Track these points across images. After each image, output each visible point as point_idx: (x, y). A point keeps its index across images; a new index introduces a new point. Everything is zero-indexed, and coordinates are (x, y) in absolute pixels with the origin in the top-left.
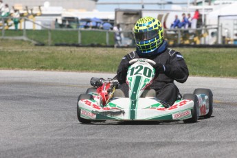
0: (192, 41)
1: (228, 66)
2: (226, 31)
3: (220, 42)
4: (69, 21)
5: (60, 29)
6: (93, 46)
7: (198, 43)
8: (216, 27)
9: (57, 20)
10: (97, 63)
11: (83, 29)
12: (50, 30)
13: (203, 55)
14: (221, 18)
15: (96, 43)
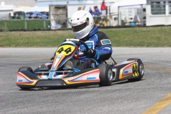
0: (102, 24)
1: (125, 39)
2: (124, 16)
3: (120, 24)
4: (19, 14)
5: (12, 20)
6: (35, 30)
7: (106, 25)
8: (117, 14)
9: (10, 14)
10: (38, 41)
11: (28, 19)
12: (6, 21)
13: (109, 33)
14: (120, 8)
15: (37, 28)
